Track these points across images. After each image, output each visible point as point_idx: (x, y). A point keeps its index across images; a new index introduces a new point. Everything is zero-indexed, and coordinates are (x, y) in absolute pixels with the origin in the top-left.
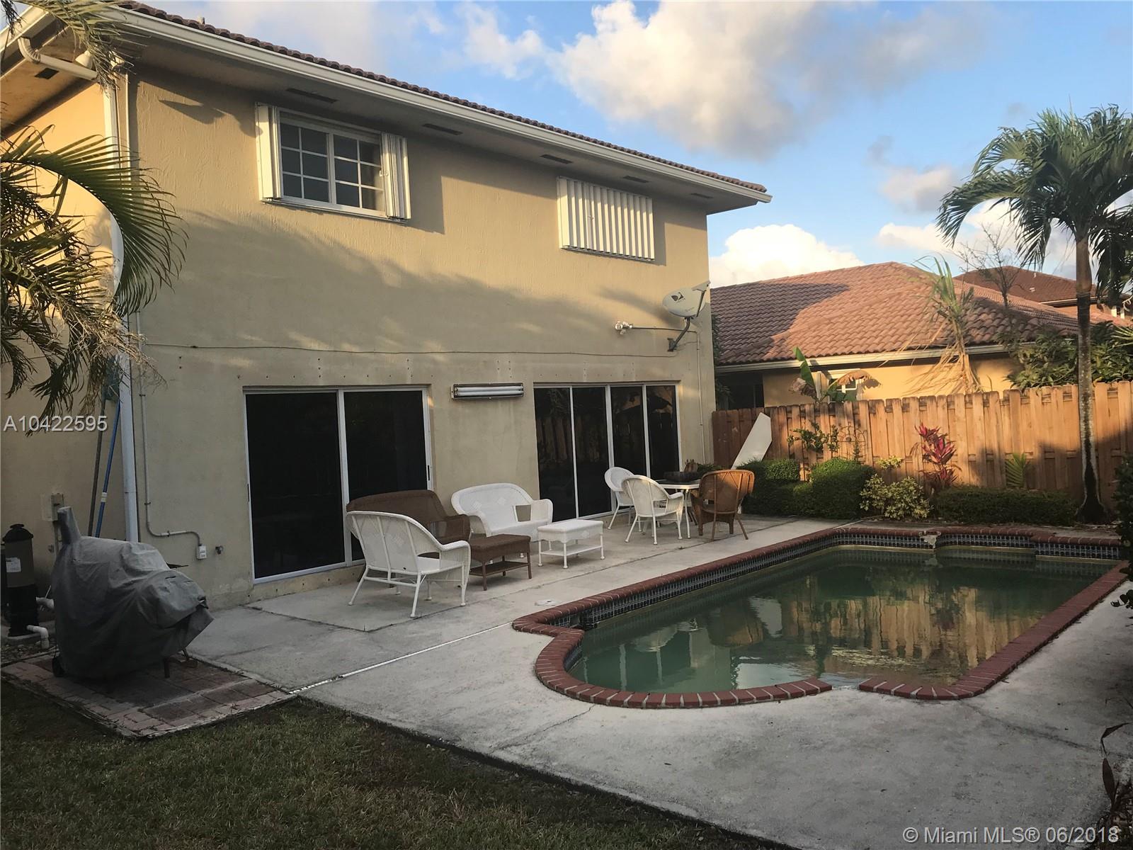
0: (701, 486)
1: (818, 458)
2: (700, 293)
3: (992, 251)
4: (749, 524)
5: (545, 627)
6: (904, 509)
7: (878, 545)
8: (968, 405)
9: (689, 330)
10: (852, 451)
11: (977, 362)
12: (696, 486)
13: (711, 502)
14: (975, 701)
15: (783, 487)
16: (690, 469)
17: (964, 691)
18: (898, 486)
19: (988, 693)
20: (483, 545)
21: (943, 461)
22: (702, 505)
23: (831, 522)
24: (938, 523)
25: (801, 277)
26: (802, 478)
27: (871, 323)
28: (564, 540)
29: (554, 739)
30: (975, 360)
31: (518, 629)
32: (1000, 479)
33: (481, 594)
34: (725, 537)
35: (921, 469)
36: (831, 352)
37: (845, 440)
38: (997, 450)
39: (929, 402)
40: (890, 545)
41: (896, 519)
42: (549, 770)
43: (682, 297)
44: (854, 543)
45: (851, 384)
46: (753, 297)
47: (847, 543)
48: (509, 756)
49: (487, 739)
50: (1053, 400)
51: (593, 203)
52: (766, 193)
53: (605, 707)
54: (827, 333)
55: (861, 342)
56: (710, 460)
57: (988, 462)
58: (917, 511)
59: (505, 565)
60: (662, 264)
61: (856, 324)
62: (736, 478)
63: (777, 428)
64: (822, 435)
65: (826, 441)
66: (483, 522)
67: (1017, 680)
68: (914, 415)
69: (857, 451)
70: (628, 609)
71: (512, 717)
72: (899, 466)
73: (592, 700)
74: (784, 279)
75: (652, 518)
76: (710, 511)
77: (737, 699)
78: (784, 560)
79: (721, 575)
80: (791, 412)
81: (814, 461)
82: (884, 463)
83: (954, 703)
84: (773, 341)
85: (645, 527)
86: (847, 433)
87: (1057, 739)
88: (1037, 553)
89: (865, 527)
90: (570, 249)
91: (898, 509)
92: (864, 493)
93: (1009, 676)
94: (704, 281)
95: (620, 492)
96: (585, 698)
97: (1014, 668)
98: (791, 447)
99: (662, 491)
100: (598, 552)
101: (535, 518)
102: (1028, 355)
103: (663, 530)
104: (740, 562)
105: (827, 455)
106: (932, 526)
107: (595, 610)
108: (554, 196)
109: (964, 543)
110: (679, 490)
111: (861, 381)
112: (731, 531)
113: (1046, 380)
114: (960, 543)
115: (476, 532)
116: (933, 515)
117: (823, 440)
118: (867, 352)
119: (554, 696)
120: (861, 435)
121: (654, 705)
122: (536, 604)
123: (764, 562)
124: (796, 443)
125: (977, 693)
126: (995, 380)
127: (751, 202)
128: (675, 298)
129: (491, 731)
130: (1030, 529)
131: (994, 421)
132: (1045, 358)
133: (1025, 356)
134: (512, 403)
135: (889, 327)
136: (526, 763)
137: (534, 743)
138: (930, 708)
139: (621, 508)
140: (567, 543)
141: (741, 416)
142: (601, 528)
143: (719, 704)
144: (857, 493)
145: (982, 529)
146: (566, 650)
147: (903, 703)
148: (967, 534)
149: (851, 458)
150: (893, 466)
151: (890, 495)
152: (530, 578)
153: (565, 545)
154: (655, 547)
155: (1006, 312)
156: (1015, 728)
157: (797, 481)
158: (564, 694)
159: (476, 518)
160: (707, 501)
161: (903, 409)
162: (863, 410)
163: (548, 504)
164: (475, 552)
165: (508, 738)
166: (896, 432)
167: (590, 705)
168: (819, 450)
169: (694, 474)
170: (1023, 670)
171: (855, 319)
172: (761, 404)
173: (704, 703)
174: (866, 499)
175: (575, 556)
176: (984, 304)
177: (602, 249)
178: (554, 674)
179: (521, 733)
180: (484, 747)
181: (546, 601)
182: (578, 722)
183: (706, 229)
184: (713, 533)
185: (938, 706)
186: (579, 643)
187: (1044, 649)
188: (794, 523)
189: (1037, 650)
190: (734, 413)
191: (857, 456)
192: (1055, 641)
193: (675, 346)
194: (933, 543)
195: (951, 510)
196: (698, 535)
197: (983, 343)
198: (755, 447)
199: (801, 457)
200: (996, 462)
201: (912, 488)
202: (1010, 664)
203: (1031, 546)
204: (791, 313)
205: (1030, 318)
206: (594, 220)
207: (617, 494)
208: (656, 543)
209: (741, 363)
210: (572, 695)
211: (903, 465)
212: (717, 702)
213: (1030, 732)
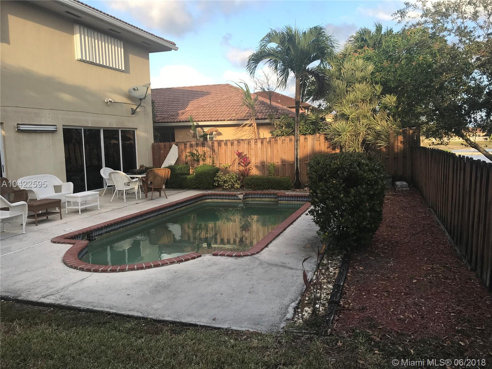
0: (146, 176)
1: (197, 164)
2: (146, 88)
3: (266, 81)
4: (168, 192)
5: (69, 241)
6: (231, 185)
7: (221, 199)
8: (256, 143)
9: (141, 105)
10: (211, 161)
11: (259, 127)
12: (144, 175)
13: (151, 183)
14: (257, 256)
15: (183, 176)
16: (142, 169)
17: (253, 252)
18: (229, 175)
19: (261, 252)
20: (35, 204)
21: (246, 166)
22: (147, 184)
23: (203, 191)
24: (244, 190)
25: (191, 87)
26: (191, 173)
27: (219, 108)
28: (79, 201)
29: (72, 290)
30: (259, 125)
31: (54, 242)
32: (267, 173)
33: (34, 227)
34: (158, 198)
35: (238, 168)
36: (203, 120)
37: (208, 156)
38: (266, 161)
39: (241, 142)
40: (225, 199)
41: (228, 189)
42: (69, 304)
43: (137, 89)
44: (212, 199)
45: (211, 134)
46: (170, 94)
47: (208, 199)
48: (48, 300)
49: (36, 294)
50: (286, 142)
51: (93, 39)
52: (176, 46)
53: (98, 273)
54: (202, 112)
55: (215, 116)
56: (151, 165)
57: (263, 166)
58: (236, 185)
59: (47, 214)
60: (128, 73)
61: (213, 109)
62: (163, 172)
63: (181, 151)
64: (199, 154)
65: (201, 157)
66: (35, 193)
67: (272, 246)
68: (235, 146)
69: (213, 161)
70: (111, 230)
71: (50, 282)
72: (229, 168)
73: (92, 271)
74: (184, 87)
75: (123, 190)
76: (151, 187)
77: (161, 264)
78: (183, 207)
79: (155, 214)
80: (186, 144)
81: (196, 166)
82: (224, 166)
83: (249, 257)
84: (179, 113)
85: (120, 194)
86: (209, 153)
87: (286, 267)
88: (279, 200)
89: (215, 192)
90: (81, 61)
91: (228, 185)
92: (216, 178)
93: (269, 245)
94: (147, 83)
95: (108, 179)
96: (89, 270)
97: (271, 242)
98: (186, 160)
99: (128, 178)
100: (97, 207)
101: (64, 191)
102: (278, 124)
103: (129, 196)
104: (164, 208)
105: (201, 163)
106: (241, 191)
107: (95, 232)
108: (73, 33)
109: (253, 198)
110: (137, 178)
111: (215, 133)
112: (160, 196)
113: (284, 134)
114: (251, 198)
115: (31, 199)
116: (242, 187)
117: (199, 156)
118: (218, 120)
119: (72, 271)
120: (215, 155)
121: (123, 270)
122: (64, 231)
123: (174, 208)
124: (188, 158)
125: (258, 253)
126: (265, 134)
127: (169, 49)
128: (134, 89)
129: (38, 290)
130: (277, 191)
131: (265, 150)
132: (284, 125)
133: (277, 124)
134: (50, 135)
135: (226, 110)
136: (57, 303)
137: (62, 293)
138: (240, 260)
139: (108, 186)
140: (80, 202)
141: (165, 145)
142: (98, 195)
143: (153, 267)
144: (213, 178)
145: (259, 192)
146: (79, 250)
147: (230, 259)
148: (255, 194)
149: (211, 164)
150: (227, 168)
151: (226, 179)
152: (61, 219)
153: (80, 204)
154: (125, 203)
155: (271, 107)
156: (271, 265)
157: (189, 174)
158: (78, 270)
159: (31, 191)
160: (149, 182)
161: (231, 144)
162: (216, 144)
163: (71, 184)
164: (31, 208)
165: (48, 292)
166: (229, 154)
167: (91, 273)
168: (198, 161)
169: (143, 170)
170: (274, 242)
171: (213, 106)
172: (173, 140)
173: (146, 267)
174: (217, 181)
175: (85, 208)
176: (263, 103)
177: (98, 62)
178: (73, 261)
179: (55, 289)
180: (34, 298)
181: (69, 229)
182: (85, 282)
183: (149, 60)
184: (152, 197)
185: (243, 259)
186: (86, 247)
187: (281, 234)
188: (187, 192)
189: (279, 235)
190: (162, 144)
191: (213, 164)
192: (285, 231)
193: (135, 112)
194: (242, 198)
195: (248, 185)
196: (145, 198)
197: (262, 119)
198: (171, 159)
199: (190, 164)
200: (265, 166)
201: (234, 176)
202: (269, 241)
203: (277, 198)
204: (186, 102)
205: (279, 110)
206: (94, 48)
207: (107, 180)
208: (125, 201)
209: (165, 122)
210: (82, 269)
211: (231, 167)
212: (152, 266)
213: (276, 265)
